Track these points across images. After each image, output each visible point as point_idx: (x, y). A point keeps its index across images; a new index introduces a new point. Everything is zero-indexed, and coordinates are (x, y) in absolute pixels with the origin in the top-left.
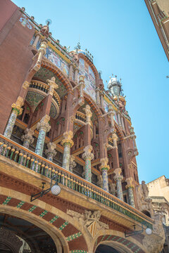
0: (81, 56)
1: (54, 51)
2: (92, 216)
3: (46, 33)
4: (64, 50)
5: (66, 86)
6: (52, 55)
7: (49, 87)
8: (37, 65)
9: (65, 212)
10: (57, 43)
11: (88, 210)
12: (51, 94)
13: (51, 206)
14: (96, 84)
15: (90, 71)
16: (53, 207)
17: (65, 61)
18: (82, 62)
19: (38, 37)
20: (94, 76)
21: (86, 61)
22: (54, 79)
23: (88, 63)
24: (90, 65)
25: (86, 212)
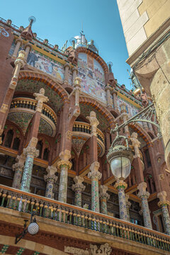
0: (81, 50)
1: (42, 54)
2: (99, 251)
3: (29, 36)
4: (56, 49)
5: (60, 95)
6: (40, 61)
7: (37, 102)
8: (12, 82)
9: (62, 249)
10: (45, 43)
11: (94, 244)
12: (39, 110)
13: (42, 246)
14: (106, 81)
15: (96, 66)
16: (45, 247)
17: (59, 63)
18: (83, 58)
19: (19, 44)
20: (102, 71)
21: (90, 54)
22: (43, 90)
23: (93, 56)
24: (95, 58)
25: (91, 246)
